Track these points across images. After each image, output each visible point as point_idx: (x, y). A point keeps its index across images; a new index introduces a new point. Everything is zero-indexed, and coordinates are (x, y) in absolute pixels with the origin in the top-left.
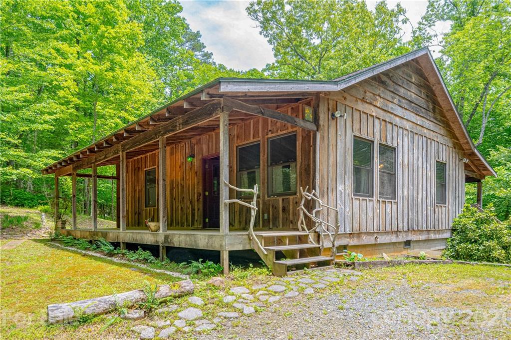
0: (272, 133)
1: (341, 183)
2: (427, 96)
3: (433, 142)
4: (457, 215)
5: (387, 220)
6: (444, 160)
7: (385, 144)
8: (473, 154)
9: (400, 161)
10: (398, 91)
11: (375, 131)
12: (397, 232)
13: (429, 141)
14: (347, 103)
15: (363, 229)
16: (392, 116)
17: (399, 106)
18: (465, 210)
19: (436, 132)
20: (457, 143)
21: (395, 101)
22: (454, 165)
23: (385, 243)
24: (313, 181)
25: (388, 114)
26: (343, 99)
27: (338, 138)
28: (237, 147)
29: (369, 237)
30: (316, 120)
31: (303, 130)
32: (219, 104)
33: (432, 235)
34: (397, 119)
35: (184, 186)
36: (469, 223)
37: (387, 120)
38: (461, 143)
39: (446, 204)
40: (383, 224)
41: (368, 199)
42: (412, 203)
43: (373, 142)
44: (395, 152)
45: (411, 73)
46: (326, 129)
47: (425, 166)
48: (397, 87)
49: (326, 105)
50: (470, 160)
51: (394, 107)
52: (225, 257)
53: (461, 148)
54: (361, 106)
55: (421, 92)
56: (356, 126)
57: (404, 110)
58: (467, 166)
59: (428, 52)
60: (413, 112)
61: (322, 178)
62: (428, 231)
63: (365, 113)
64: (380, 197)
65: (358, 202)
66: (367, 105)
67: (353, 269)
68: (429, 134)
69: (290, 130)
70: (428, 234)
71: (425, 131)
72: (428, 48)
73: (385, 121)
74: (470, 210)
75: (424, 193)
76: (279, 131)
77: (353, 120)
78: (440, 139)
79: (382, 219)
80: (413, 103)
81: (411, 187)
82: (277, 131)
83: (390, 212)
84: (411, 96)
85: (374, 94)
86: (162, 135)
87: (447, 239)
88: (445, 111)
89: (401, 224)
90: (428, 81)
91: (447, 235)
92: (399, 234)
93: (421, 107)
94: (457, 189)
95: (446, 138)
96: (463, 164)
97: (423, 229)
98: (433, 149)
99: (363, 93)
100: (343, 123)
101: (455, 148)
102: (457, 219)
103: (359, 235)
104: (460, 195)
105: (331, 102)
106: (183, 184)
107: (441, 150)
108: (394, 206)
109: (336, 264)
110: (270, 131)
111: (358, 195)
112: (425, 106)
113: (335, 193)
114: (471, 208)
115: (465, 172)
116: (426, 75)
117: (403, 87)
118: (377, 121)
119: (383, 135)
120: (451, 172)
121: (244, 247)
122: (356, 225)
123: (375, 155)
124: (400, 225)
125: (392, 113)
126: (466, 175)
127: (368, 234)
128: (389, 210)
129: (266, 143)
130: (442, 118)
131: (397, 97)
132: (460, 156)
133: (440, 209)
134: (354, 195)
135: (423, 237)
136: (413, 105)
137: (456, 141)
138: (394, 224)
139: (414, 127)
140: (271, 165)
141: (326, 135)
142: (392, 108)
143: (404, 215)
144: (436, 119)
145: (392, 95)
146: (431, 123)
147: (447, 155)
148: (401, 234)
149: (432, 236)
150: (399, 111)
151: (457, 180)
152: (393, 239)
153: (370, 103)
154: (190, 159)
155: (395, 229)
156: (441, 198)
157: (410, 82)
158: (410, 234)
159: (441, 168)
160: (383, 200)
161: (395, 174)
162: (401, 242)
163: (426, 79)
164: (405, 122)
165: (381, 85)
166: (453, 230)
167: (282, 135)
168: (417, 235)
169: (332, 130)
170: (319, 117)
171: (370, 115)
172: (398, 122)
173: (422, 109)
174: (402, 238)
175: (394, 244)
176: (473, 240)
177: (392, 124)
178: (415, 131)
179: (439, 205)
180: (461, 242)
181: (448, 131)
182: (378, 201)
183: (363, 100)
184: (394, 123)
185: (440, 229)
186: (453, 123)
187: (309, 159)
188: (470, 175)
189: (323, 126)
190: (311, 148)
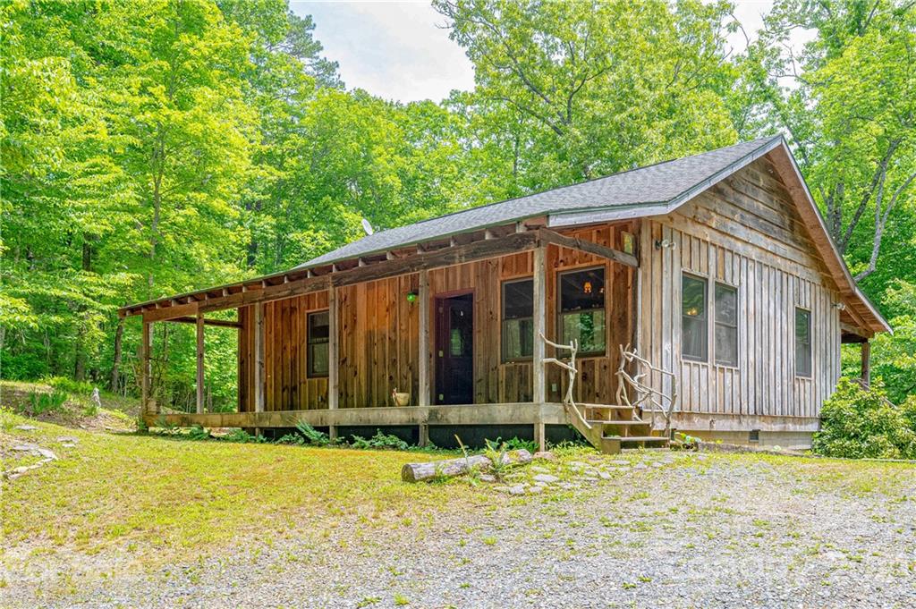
0: (565, 265)
1: (667, 341)
2: (782, 206)
3: (790, 278)
4: (829, 396)
5: (727, 397)
6: (808, 306)
7: (723, 282)
8: (853, 296)
9: (744, 308)
10: (740, 201)
11: (710, 263)
12: (740, 416)
13: (785, 276)
14: (674, 225)
15: (695, 409)
16: (732, 240)
17: (742, 224)
18: (841, 387)
19: (795, 262)
20: (826, 277)
21: (737, 217)
22: (823, 314)
23: (723, 432)
24: (633, 335)
25: (727, 237)
26: (669, 220)
27: (664, 276)
28: (501, 282)
29: (702, 420)
30: (637, 252)
31: (616, 264)
32: (534, 236)
33: (790, 425)
34: (739, 244)
35: (395, 341)
36: (847, 407)
37: (726, 247)
38: (834, 277)
39: (811, 377)
40: (720, 401)
41: (700, 363)
42: (761, 373)
43: (707, 280)
44: (736, 294)
45: (758, 173)
46: (649, 263)
47: (778, 316)
48: (738, 196)
49: (649, 230)
50: (848, 305)
51: (734, 227)
52: (541, 431)
53: (834, 286)
54: (691, 229)
55: (772, 200)
56: (686, 258)
57: (749, 231)
58: (843, 315)
59: (784, 143)
60: (761, 233)
61: (644, 331)
62: (784, 419)
63: (696, 238)
64: (716, 362)
65: (688, 367)
66: (698, 227)
67: (695, 451)
68: (785, 266)
69: (595, 262)
70: (785, 423)
71: (779, 260)
72: (783, 137)
73: (723, 248)
74: (848, 387)
75: (778, 357)
76: (577, 263)
77: (681, 249)
78: (801, 273)
79: (720, 394)
80: (760, 218)
81: (759, 348)
82: (574, 262)
83: (730, 385)
84: (758, 208)
85: (708, 210)
86: (425, 268)
87: (813, 433)
88: (808, 227)
89: (746, 404)
90: (782, 183)
91: (813, 427)
92: (742, 417)
93: (773, 224)
94: (829, 353)
95: (810, 271)
96: (838, 313)
97: (777, 414)
98: (791, 288)
99: (694, 209)
100: (669, 254)
101: (824, 286)
102: (829, 401)
103: (690, 416)
104: (834, 363)
105: (654, 225)
106: (393, 338)
107: (802, 290)
108: (736, 377)
109: (672, 446)
110: (561, 261)
111: (688, 358)
112: (778, 222)
113: (659, 354)
114: (850, 384)
115: (840, 326)
116: (780, 173)
117: (748, 196)
118: (712, 249)
119: (720, 270)
120: (818, 326)
121: (560, 421)
122: (686, 402)
123: (710, 300)
124: (745, 406)
125: (732, 236)
126: (842, 330)
127: (701, 415)
128: (728, 381)
129: (554, 279)
130: (805, 239)
131: (739, 211)
132: (833, 298)
133: (802, 385)
134: (683, 358)
135: (777, 427)
136: (761, 221)
137: (826, 275)
138: (736, 403)
139: (763, 255)
140: (562, 311)
141: (649, 272)
142: (732, 228)
143: (750, 390)
144: (794, 240)
145: (732, 208)
146: (787, 248)
147: (812, 297)
148: (745, 420)
149: (791, 427)
150: (742, 233)
151: (828, 338)
152: (733, 425)
153: (704, 224)
154: (411, 297)
155: (736, 411)
156: (804, 368)
157: (757, 186)
158: (758, 421)
159: (803, 318)
160: (721, 366)
161: (736, 328)
162: (745, 432)
163: (779, 179)
164: (750, 248)
165: (717, 195)
166: (823, 420)
167: (583, 268)
168: (768, 424)
169: (657, 265)
170: (641, 247)
171: (703, 241)
172: (741, 249)
173: (774, 227)
174: (747, 426)
175: (736, 433)
176: (852, 434)
177: (732, 252)
178: (764, 261)
179: (800, 378)
180: (834, 438)
181: (813, 259)
182: (715, 368)
183: (695, 220)
184: (734, 251)
185: (803, 416)
186: (821, 246)
187: (626, 306)
188: (850, 330)
189: (646, 259)
190: (630, 290)
